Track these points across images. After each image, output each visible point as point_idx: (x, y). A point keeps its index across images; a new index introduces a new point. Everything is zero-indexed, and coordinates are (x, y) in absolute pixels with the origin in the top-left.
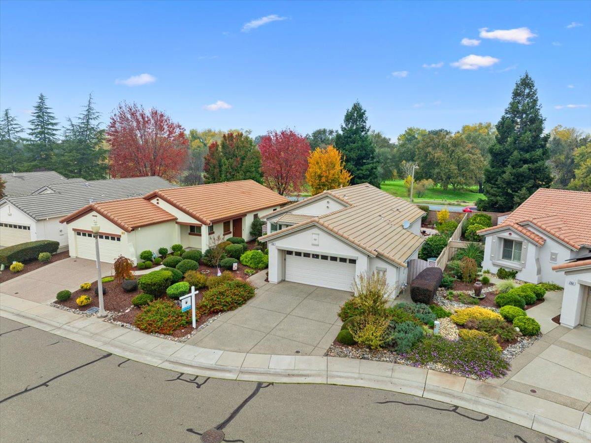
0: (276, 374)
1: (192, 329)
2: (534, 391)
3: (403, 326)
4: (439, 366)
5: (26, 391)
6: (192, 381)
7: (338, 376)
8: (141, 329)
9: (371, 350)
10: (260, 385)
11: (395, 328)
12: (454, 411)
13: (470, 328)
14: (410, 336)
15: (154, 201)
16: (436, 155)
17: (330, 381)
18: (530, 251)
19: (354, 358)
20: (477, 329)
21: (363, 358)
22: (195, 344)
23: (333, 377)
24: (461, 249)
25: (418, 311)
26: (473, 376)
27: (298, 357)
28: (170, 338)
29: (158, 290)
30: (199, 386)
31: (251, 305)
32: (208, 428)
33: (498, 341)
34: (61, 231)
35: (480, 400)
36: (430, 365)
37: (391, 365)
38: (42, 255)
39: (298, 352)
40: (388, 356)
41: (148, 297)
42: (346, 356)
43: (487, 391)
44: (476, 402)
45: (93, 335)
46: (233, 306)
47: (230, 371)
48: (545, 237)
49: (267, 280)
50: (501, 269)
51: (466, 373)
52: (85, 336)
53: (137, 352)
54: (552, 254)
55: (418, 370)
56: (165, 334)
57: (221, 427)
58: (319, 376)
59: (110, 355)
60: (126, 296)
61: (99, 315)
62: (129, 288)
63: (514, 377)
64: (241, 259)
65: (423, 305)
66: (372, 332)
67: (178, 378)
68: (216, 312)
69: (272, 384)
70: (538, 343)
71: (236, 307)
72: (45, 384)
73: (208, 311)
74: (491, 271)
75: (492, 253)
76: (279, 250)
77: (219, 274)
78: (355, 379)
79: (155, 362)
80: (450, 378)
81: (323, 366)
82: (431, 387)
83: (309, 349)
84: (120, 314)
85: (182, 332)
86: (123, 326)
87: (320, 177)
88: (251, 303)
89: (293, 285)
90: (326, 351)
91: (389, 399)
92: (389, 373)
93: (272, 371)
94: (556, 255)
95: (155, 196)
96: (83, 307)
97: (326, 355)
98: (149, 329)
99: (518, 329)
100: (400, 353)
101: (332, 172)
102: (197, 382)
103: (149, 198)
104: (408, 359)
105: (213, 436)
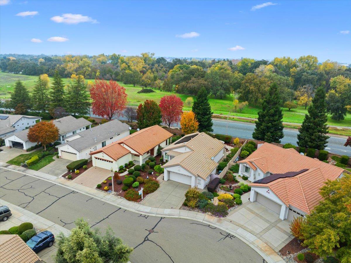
0: (166, 215)
1: (142, 199)
2: (231, 222)
3: (202, 200)
4: (210, 213)
5: (104, 219)
6: (144, 217)
7: (182, 216)
8: (127, 199)
9: (192, 208)
10: (162, 218)
11: (200, 201)
12: (209, 226)
13: (222, 202)
14: (204, 204)
15: (122, 145)
16: (251, 88)
17: (180, 217)
18: (252, 172)
19: (187, 210)
20: (224, 202)
21: (190, 210)
22: (143, 205)
23: (181, 216)
24: (233, 165)
25: (208, 195)
26: (217, 217)
27: (172, 209)
28: (136, 202)
29: (129, 186)
30: (146, 218)
31: (159, 190)
32: (150, 229)
33: (228, 206)
34: (87, 154)
35: (216, 223)
36: (207, 213)
37: (197, 212)
38: (84, 167)
39: (172, 208)
40: (197, 210)
41: (126, 187)
42: (185, 209)
43: (218, 221)
44: (215, 224)
45: (113, 201)
46: (153, 191)
47: (154, 214)
48: (257, 168)
49: (163, 179)
50: (243, 176)
51: (216, 216)
52: (111, 201)
53: (127, 207)
54: (259, 173)
55: (204, 214)
56: (134, 201)
57: (153, 229)
58: (177, 215)
59: (120, 208)
60: (119, 186)
61: (112, 193)
62: (119, 183)
63: (228, 217)
64: (154, 168)
65: (211, 193)
66: (192, 203)
67: (141, 216)
68: (148, 193)
69: (165, 218)
70: (240, 207)
71: (154, 191)
72: (107, 217)
73: (146, 193)
74: (241, 176)
75: (241, 170)
76: (167, 171)
77: (148, 177)
78: (186, 217)
79: (133, 211)
80: (211, 217)
81: (178, 212)
82: (205, 220)
83: (175, 207)
84: (119, 193)
85: (139, 201)
86: (121, 198)
87: (185, 125)
88: (159, 189)
89: (172, 182)
90: (180, 208)
91: (194, 223)
92: (195, 215)
93: (165, 214)
94: (260, 174)
95: (122, 143)
96: (107, 191)
97: (180, 209)
98: (129, 199)
99: (235, 202)
100: (200, 209)
101: (190, 123)
102: (146, 217)
103: (120, 144)
104: (202, 211)
105: (151, 231)
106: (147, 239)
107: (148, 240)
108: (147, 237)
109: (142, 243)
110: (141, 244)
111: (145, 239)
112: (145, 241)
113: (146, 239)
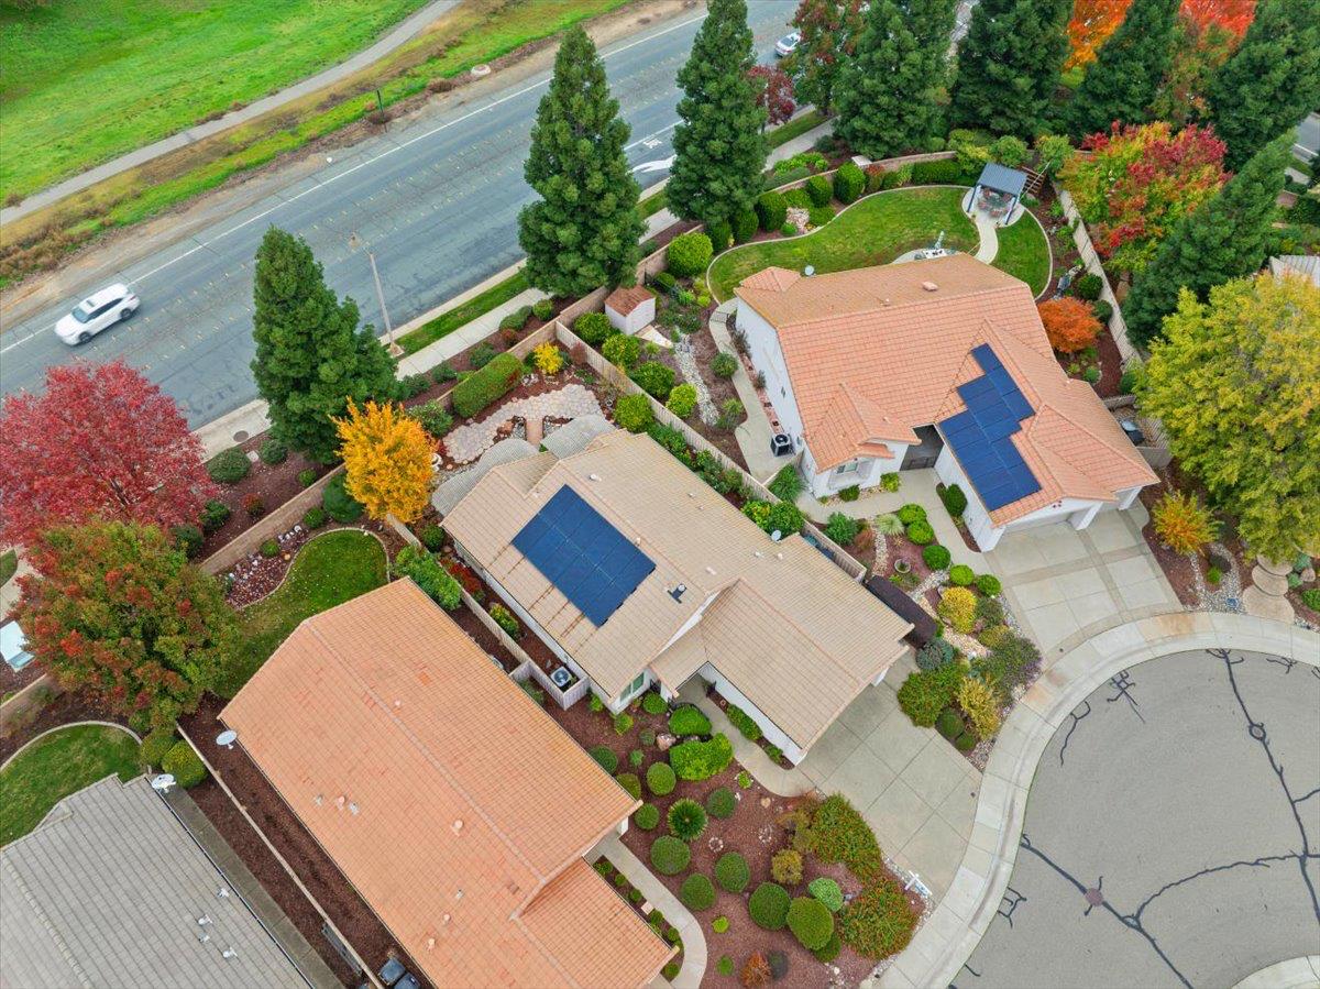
0: (1009, 827)
2: (1061, 650)
4: (1018, 690)
6: (1013, 903)
10: (1025, 845)
12: (1077, 719)
13: (982, 630)
19: (990, 749)
20: (988, 627)
25: (940, 651)
26: (1037, 675)
27: (982, 797)
28: (924, 917)
30: (1023, 899)
32: (1084, 899)
35: (1065, 693)
36: (1014, 695)
39: (973, 795)
42: (987, 755)
43: (1055, 680)
47: (998, 866)
50: (841, 491)
51: (1031, 677)
56: (916, 923)
58: (1015, 791)
67: (1006, 916)
69: (1024, 834)
74: (830, 495)
78: (1025, 765)
80: (1034, 692)
81: (1001, 782)
82: (1046, 715)
83: (969, 784)
85: (916, 904)
86: (877, 977)
90: (976, 769)
91: (1057, 754)
93: (1002, 829)
97: (982, 770)
102: (1014, 896)
105: (1095, 898)
106: (1131, 920)
107: (1136, 918)
108: (1122, 919)
109: (1152, 941)
110: (1155, 946)
111: (1132, 926)
112: (1139, 928)
113: (1134, 922)
